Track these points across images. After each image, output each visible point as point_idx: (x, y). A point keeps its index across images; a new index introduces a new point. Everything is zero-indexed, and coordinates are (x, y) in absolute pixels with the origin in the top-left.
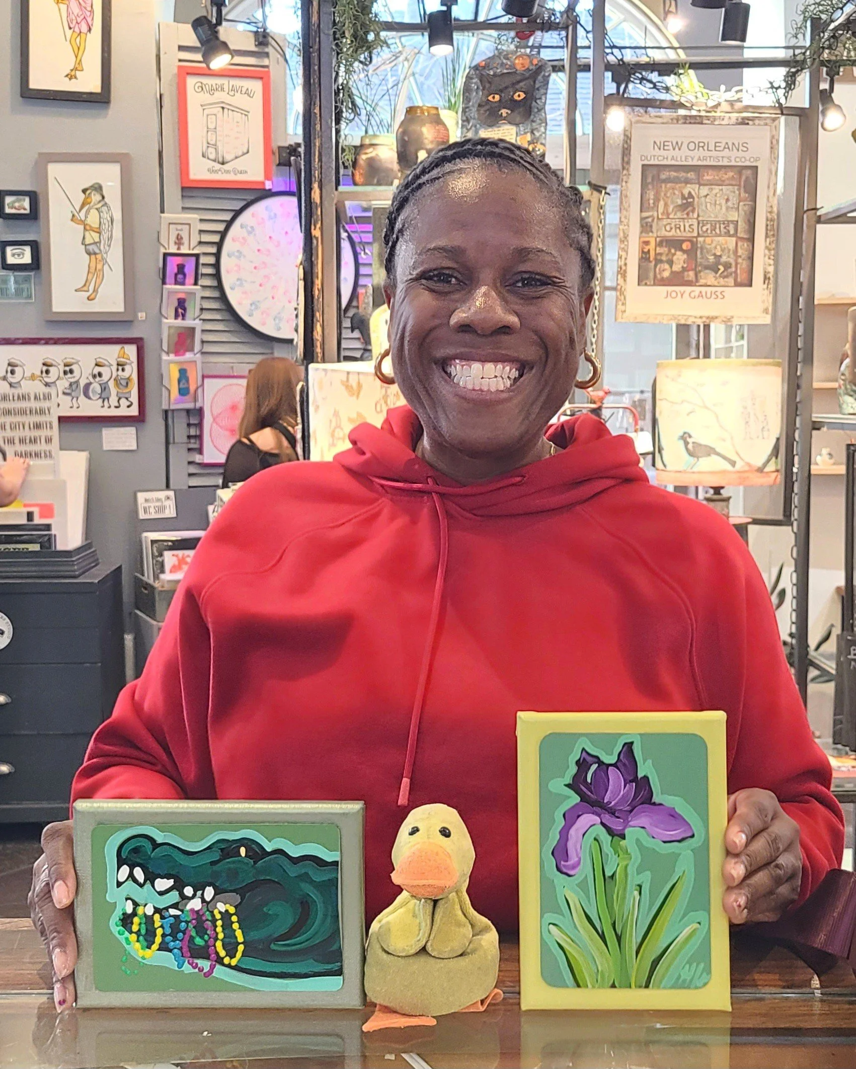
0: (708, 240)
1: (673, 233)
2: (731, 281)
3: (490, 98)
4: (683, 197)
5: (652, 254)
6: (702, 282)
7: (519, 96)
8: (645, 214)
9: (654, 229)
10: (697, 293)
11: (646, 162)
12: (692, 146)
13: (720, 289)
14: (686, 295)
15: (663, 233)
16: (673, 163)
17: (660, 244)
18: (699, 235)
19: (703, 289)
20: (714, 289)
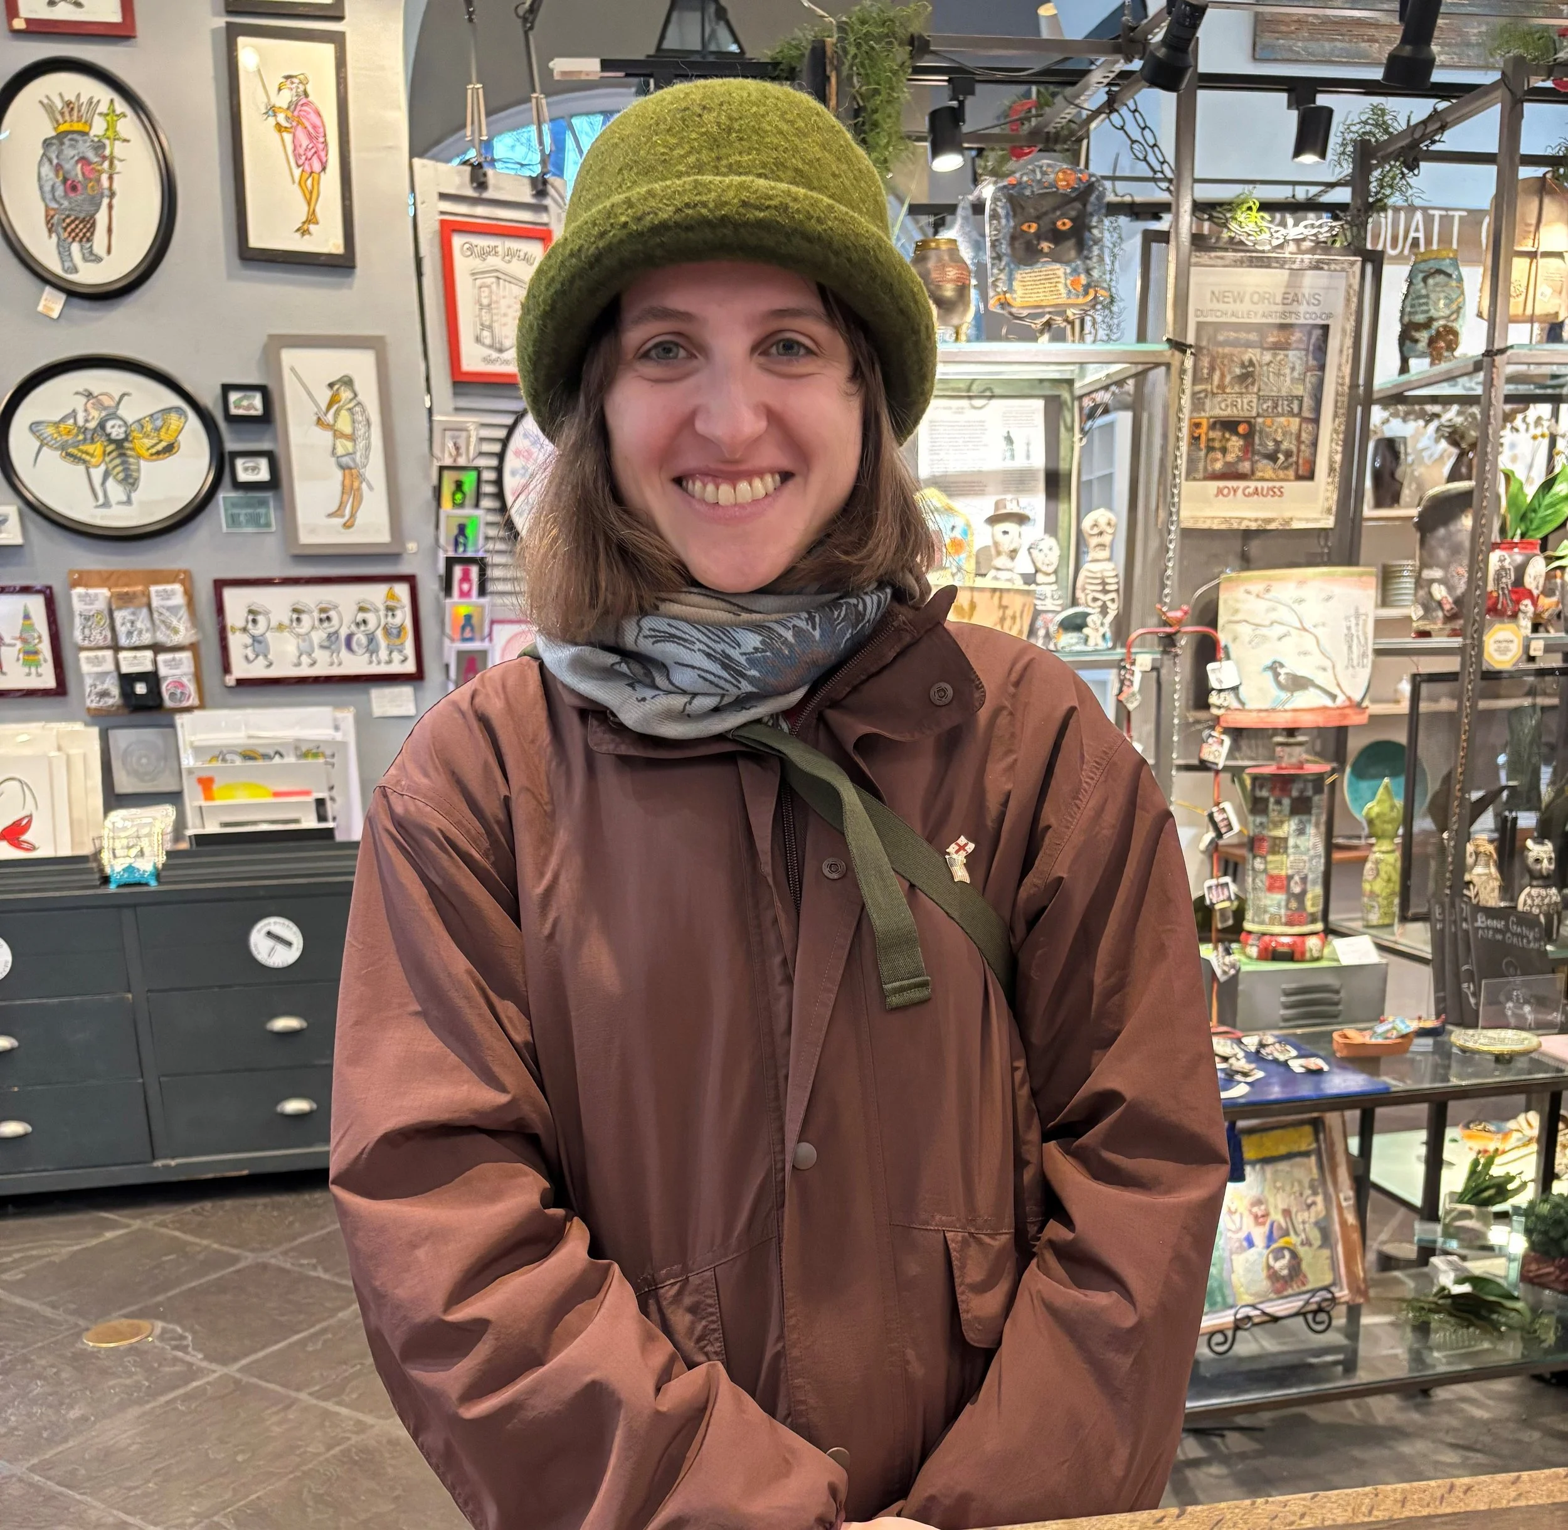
0: (1268, 421)
1: (1228, 412)
2: (1291, 473)
3: (1025, 227)
4: (1243, 366)
5: (1203, 438)
6: (1259, 474)
7: (1064, 224)
8: (1198, 388)
9: (1207, 407)
10: (1251, 490)
11: (1201, 319)
12: (1256, 298)
13: (1278, 484)
14: (1240, 492)
15: (1217, 412)
16: (1234, 320)
17: (1213, 427)
18: (1258, 415)
19: (1259, 484)
20: (1271, 484)
